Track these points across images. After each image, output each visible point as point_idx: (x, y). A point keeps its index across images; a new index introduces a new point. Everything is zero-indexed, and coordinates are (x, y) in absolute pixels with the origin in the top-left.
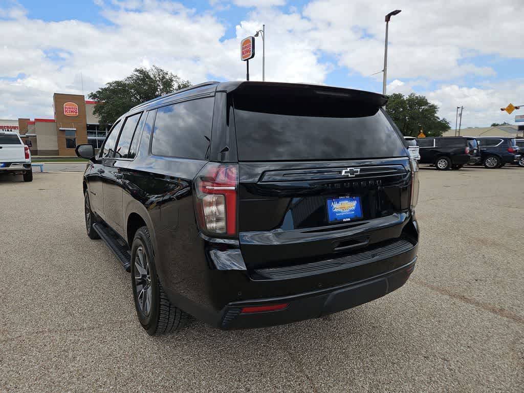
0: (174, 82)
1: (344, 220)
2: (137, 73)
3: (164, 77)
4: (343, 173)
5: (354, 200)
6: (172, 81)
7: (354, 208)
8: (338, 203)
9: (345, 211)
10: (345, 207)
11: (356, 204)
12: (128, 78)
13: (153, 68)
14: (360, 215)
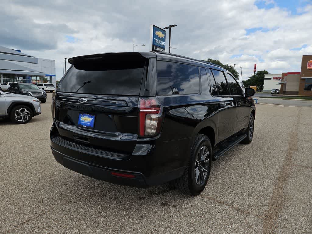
1: (83, 126)
5: (91, 117)
7: (90, 121)
8: (83, 116)
10: (86, 119)
11: (92, 120)
14: (92, 126)
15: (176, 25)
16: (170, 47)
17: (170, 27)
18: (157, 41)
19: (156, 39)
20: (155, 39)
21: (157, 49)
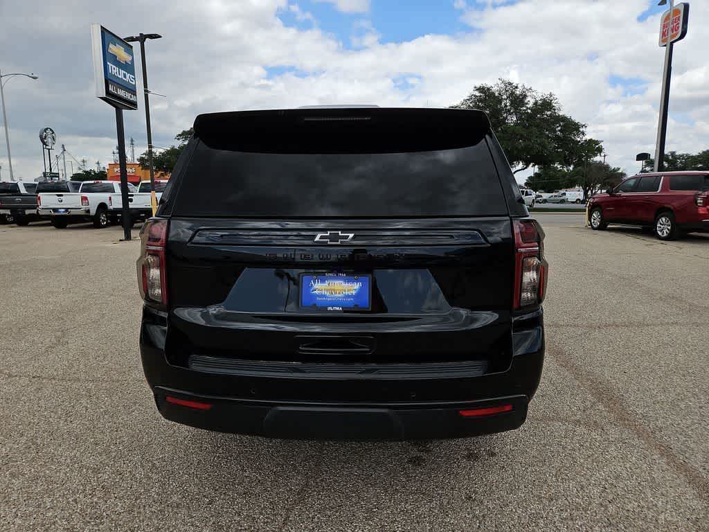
0: (528, 99)
1: (330, 308)
2: (477, 94)
3: (512, 93)
4: (317, 239)
6: (525, 96)
8: (323, 282)
9: (334, 295)
12: (466, 100)
13: (500, 82)
15: (160, 37)
16: (146, 91)
17: (142, 38)
18: (113, 69)
19: (113, 66)
20: (108, 63)
21: (117, 91)
